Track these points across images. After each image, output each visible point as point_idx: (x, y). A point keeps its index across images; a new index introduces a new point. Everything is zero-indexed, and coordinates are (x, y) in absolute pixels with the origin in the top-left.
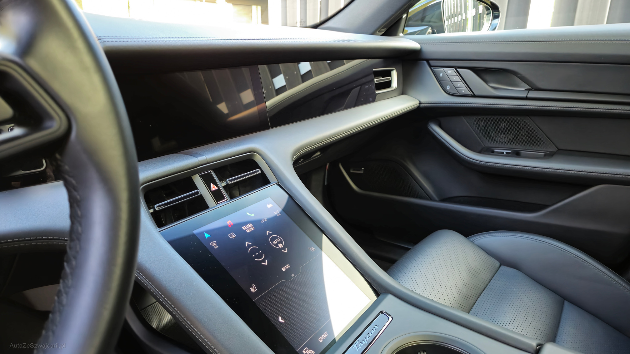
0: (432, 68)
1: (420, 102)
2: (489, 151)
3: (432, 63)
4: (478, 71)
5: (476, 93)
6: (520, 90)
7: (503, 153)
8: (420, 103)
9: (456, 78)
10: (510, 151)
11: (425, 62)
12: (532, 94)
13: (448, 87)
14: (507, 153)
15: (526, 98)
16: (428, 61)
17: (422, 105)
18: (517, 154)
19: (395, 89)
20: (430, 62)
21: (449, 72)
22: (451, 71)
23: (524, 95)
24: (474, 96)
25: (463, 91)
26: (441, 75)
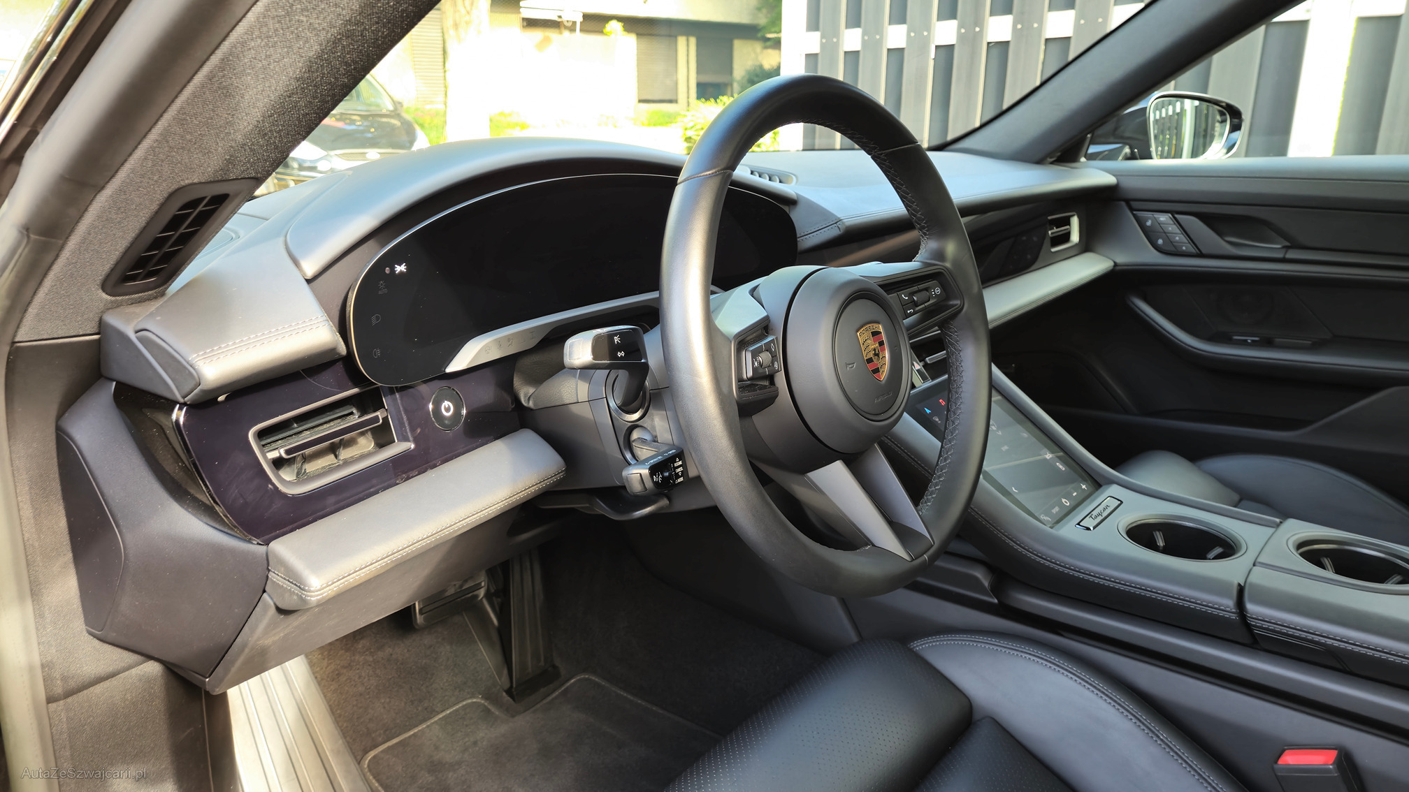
0: (1134, 212)
1: (1115, 262)
2: (1224, 339)
3: (1134, 204)
4: (1206, 218)
5: (1204, 251)
6: (1274, 248)
7: (1246, 341)
8: (1116, 264)
9: (1172, 228)
10: (1256, 339)
11: (1123, 204)
12: (1291, 255)
13: (1160, 242)
14: (1253, 341)
15: (1284, 260)
16: (1128, 202)
17: (1118, 268)
18: (1267, 343)
19: (1076, 245)
20: (1132, 203)
21: (1162, 219)
22: (1163, 218)
23: (1280, 255)
24: (1201, 255)
25: (1184, 248)
26: (1149, 223)
